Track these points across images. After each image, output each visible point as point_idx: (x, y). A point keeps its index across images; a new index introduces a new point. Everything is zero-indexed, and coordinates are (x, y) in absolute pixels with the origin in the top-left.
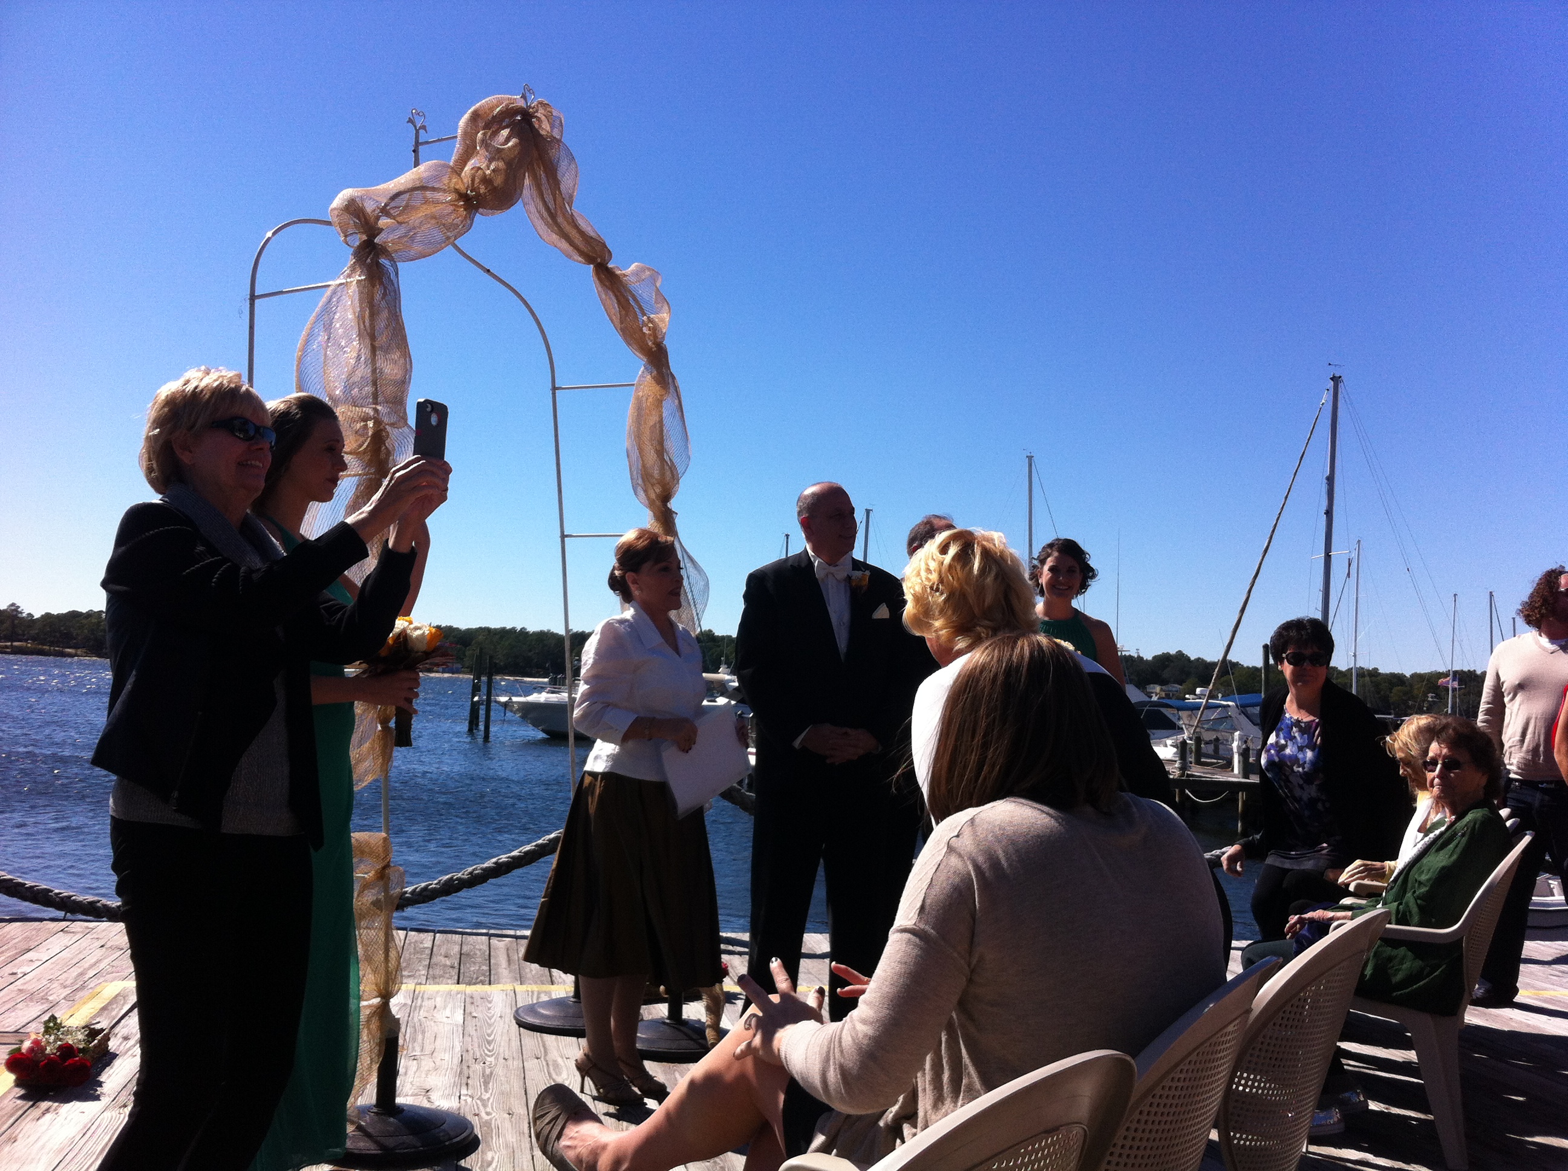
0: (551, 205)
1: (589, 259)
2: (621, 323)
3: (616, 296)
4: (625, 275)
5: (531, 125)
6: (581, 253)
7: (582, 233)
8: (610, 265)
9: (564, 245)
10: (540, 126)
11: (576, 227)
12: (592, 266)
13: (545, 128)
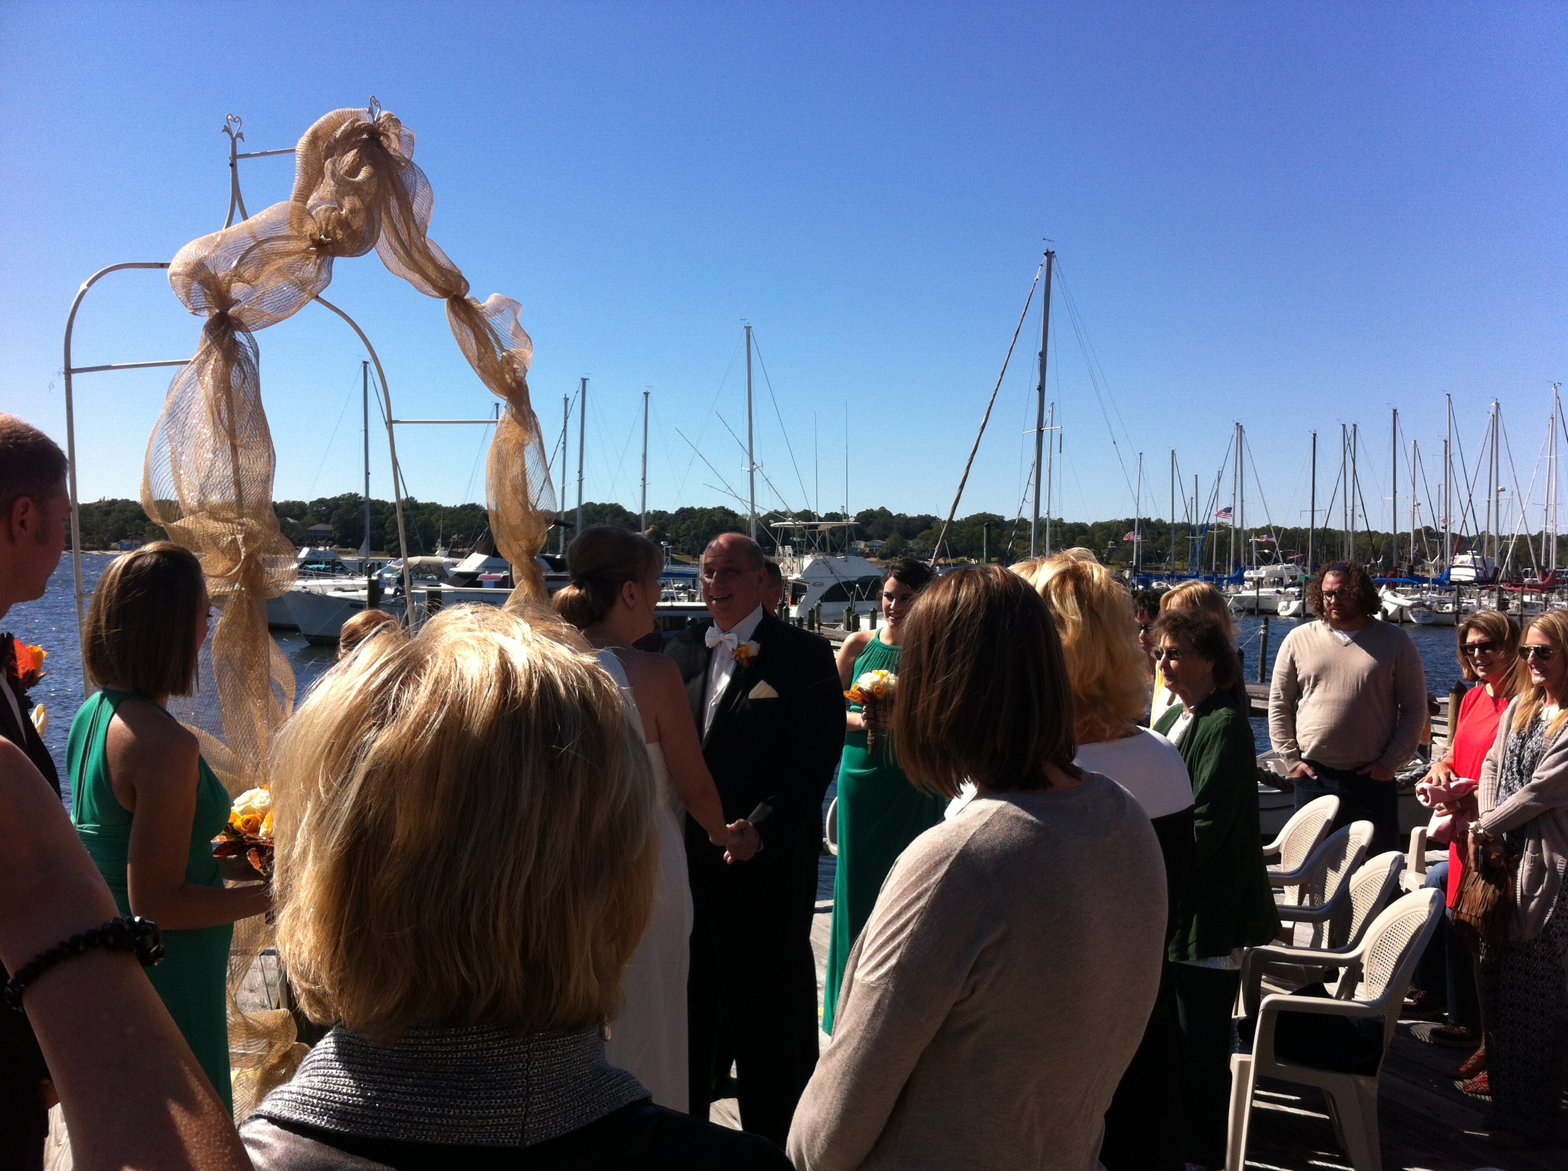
0: (404, 237)
1: (444, 293)
2: (480, 360)
3: (474, 331)
4: (484, 308)
5: (379, 144)
6: (436, 287)
7: (438, 268)
8: (467, 297)
9: (417, 277)
10: (389, 146)
11: (431, 259)
12: (445, 301)
13: (394, 146)
